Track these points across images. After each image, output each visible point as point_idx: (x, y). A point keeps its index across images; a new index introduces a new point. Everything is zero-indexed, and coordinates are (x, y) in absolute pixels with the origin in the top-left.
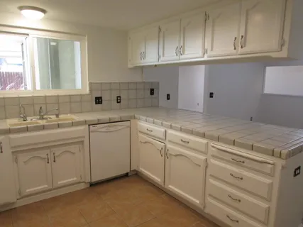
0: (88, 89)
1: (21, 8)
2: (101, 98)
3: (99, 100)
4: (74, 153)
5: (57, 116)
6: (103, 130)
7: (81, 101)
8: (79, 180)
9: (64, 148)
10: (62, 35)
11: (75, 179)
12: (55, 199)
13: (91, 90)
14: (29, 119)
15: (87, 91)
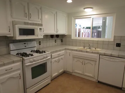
0: (113, 39)
1: (84, 9)
2: (120, 44)
3: (118, 45)
4: (92, 65)
5: (95, 49)
6: (106, 59)
7: (108, 44)
8: (93, 77)
9: (89, 61)
10: (104, 15)
11: (92, 75)
12: (83, 79)
13: (114, 40)
14: (86, 48)
15: (112, 40)
